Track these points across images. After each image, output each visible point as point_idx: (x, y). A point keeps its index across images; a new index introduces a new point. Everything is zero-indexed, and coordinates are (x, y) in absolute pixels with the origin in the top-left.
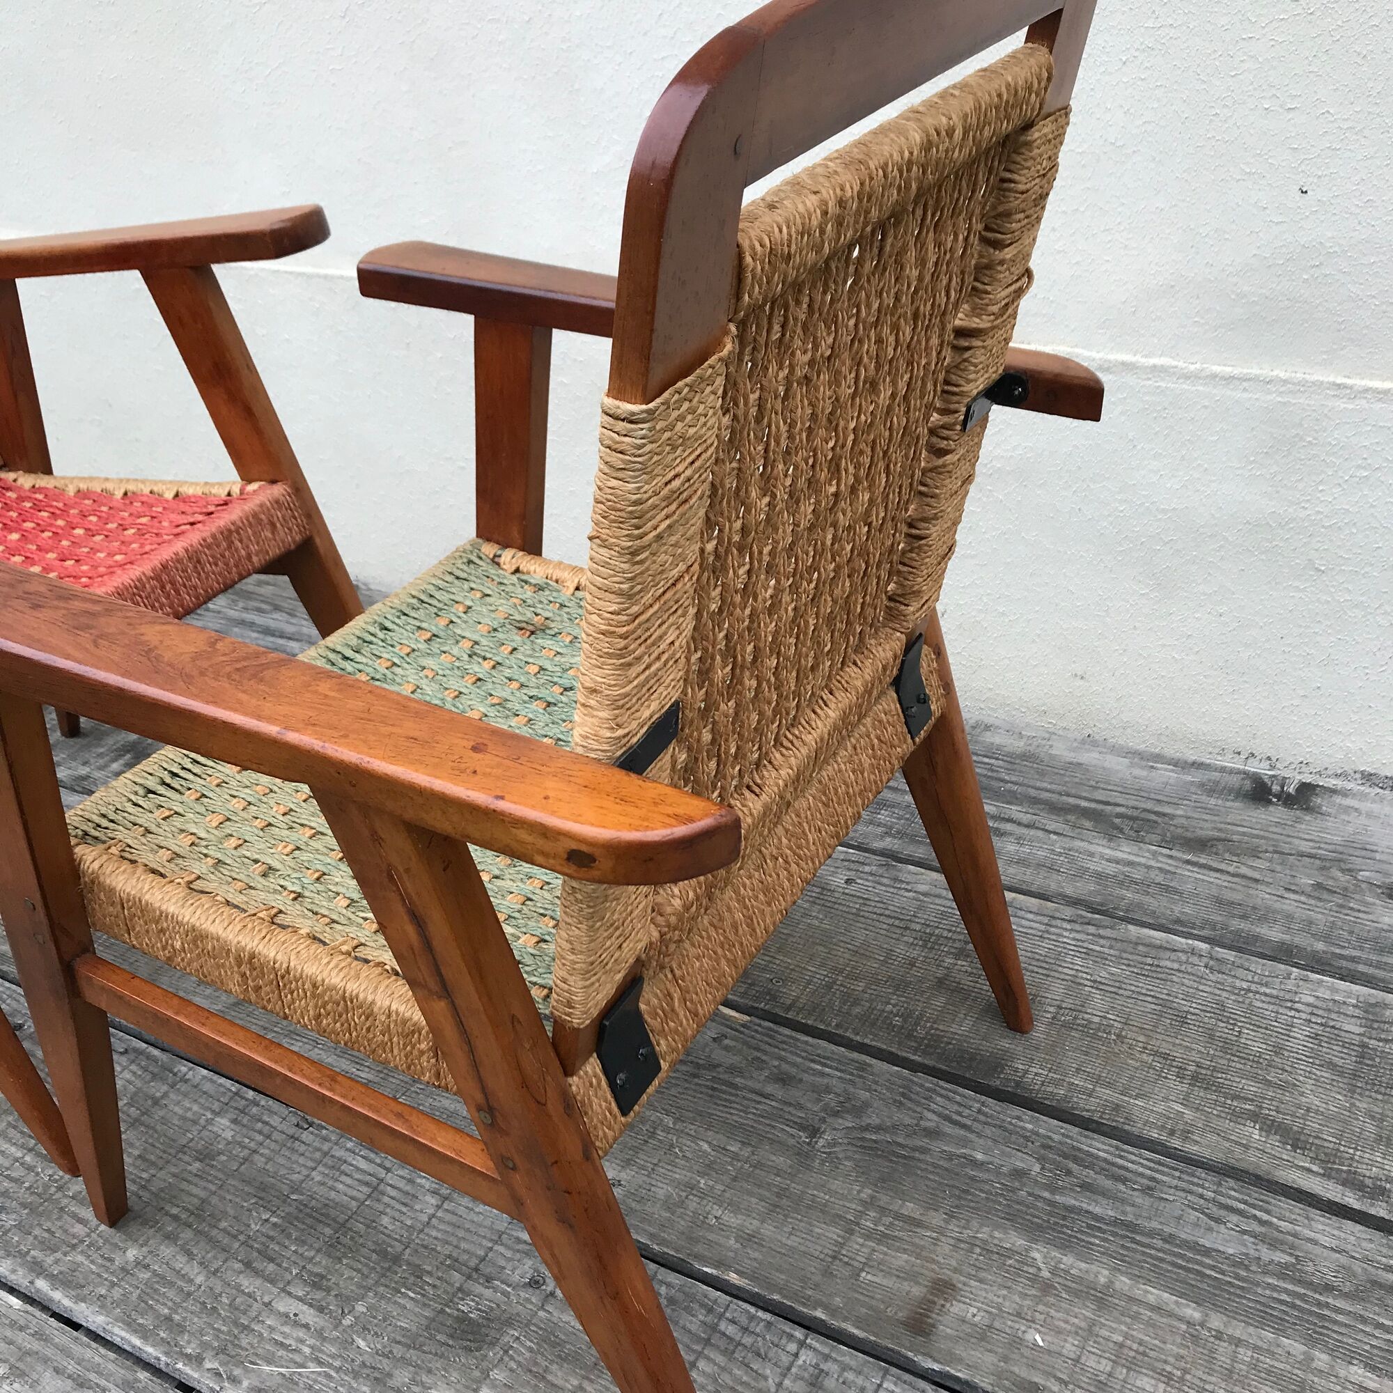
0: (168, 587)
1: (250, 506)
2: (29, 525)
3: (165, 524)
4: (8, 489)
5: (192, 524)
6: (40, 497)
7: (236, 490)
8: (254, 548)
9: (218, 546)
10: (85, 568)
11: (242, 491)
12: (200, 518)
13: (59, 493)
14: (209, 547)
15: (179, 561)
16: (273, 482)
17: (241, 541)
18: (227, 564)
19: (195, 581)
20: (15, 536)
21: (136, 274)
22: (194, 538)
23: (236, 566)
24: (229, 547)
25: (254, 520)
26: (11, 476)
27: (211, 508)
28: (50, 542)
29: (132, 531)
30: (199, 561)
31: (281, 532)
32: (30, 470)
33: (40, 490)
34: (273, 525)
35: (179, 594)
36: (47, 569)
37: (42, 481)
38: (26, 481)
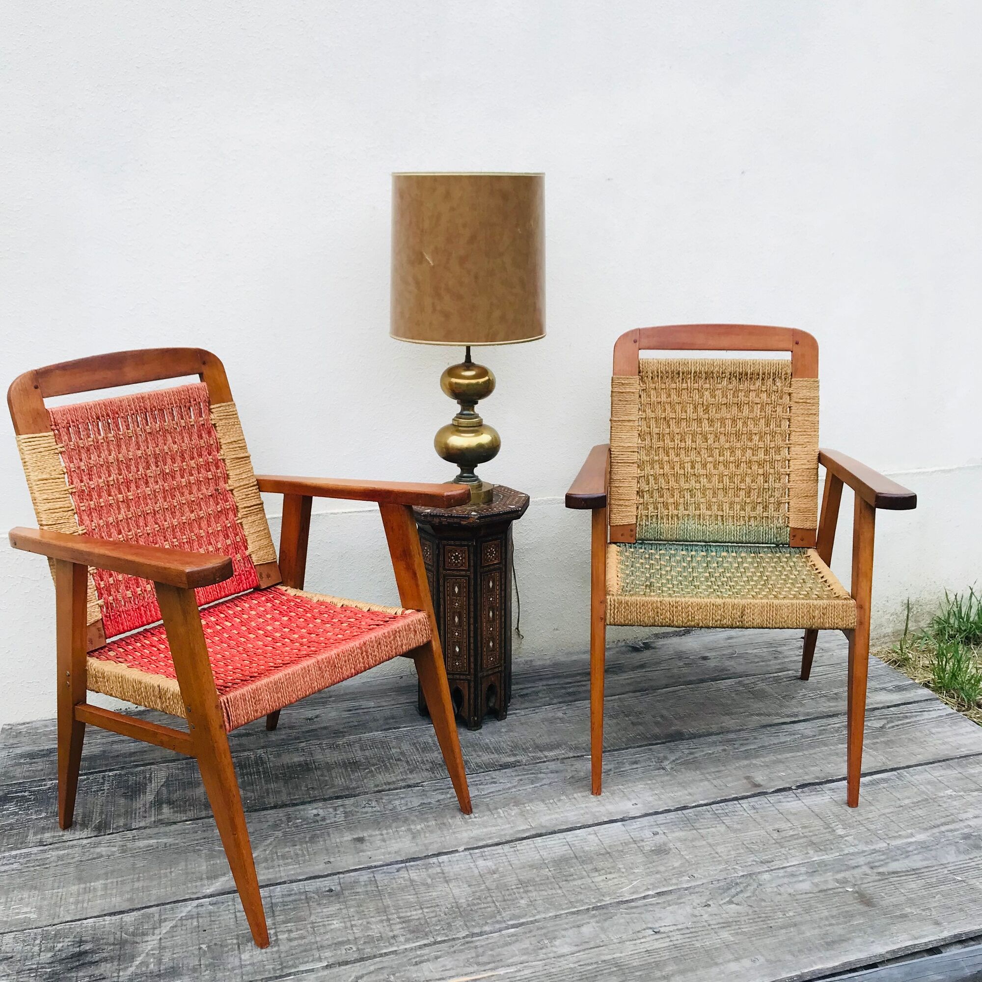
0: (364, 653)
1: (408, 621)
2: (293, 614)
3: (363, 623)
4: (283, 595)
5: (377, 625)
6: (299, 601)
7: (400, 611)
8: (405, 642)
9: (389, 638)
10: (322, 639)
11: (403, 612)
12: (382, 623)
13: (309, 601)
14: (385, 637)
15: (372, 642)
16: (418, 611)
17: (400, 637)
18: (391, 647)
19: (376, 653)
20: (286, 618)
21: (377, 503)
22: (379, 633)
23: (395, 649)
24: (394, 639)
25: (408, 628)
26: (284, 588)
27: (388, 619)
28: (303, 624)
29: (346, 625)
30: (380, 644)
31: (418, 636)
32: (294, 587)
33: (299, 597)
34: (416, 632)
35: (368, 658)
36: (302, 637)
37: (299, 593)
38: (292, 592)
